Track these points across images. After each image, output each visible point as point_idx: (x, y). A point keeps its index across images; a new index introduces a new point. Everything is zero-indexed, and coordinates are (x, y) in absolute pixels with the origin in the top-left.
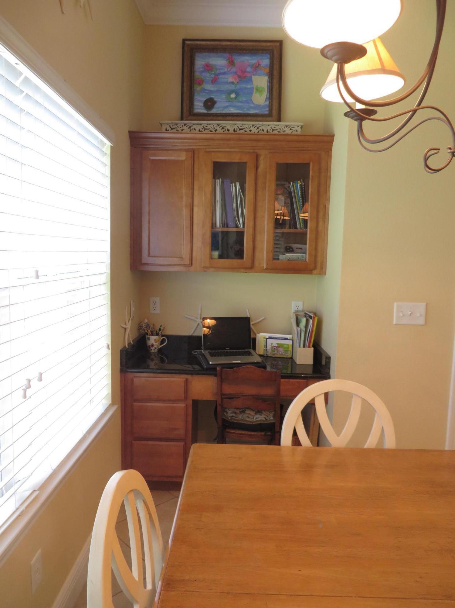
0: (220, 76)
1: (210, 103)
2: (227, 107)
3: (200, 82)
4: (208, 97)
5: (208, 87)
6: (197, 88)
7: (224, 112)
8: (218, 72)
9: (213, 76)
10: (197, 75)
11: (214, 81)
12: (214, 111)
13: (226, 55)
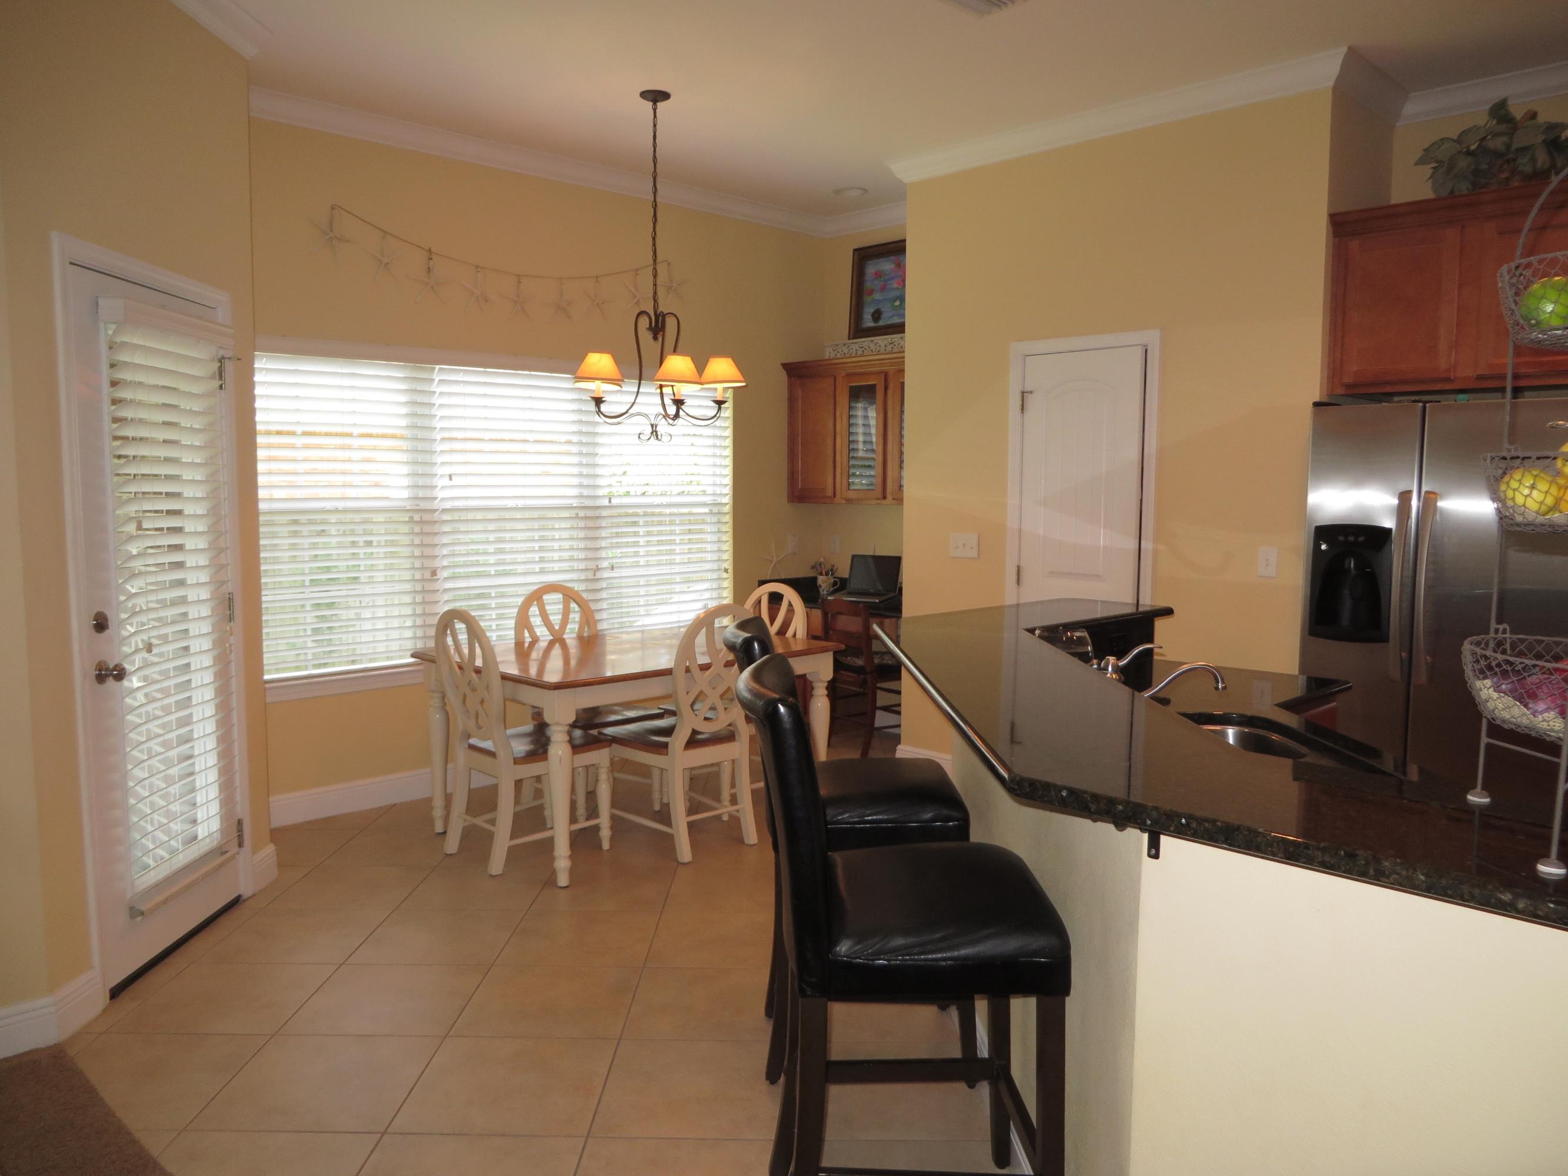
0: (889, 282)
1: (877, 315)
2: (892, 317)
3: (871, 292)
4: (877, 307)
5: (877, 296)
6: (867, 299)
7: (889, 323)
8: (886, 278)
9: (882, 283)
10: (868, 285)
11: (883, 289)
12: (881, 323)
13: (893, 258)
